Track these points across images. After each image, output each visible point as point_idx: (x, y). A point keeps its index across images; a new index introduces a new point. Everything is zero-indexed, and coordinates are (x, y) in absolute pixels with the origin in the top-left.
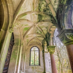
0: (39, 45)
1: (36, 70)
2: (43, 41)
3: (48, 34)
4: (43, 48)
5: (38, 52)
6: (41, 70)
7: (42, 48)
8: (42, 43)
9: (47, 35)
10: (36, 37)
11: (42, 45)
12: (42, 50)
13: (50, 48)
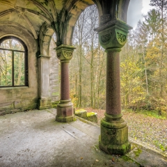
0: (28, 35)
1: (19, 95)
2: (41, 27)
3: (63, 14)
4: (39, 46)
5: (24, 54)
6: (31, 95)
7: (35, 45)
8: (37, 31)
9: (61, 14)
10: (23, 9)
11: (36, 37)
12: (36, 51)
13: (63, 51)
